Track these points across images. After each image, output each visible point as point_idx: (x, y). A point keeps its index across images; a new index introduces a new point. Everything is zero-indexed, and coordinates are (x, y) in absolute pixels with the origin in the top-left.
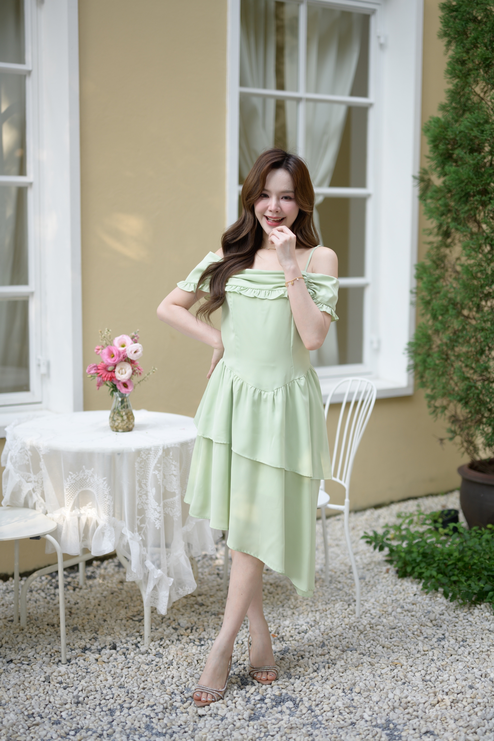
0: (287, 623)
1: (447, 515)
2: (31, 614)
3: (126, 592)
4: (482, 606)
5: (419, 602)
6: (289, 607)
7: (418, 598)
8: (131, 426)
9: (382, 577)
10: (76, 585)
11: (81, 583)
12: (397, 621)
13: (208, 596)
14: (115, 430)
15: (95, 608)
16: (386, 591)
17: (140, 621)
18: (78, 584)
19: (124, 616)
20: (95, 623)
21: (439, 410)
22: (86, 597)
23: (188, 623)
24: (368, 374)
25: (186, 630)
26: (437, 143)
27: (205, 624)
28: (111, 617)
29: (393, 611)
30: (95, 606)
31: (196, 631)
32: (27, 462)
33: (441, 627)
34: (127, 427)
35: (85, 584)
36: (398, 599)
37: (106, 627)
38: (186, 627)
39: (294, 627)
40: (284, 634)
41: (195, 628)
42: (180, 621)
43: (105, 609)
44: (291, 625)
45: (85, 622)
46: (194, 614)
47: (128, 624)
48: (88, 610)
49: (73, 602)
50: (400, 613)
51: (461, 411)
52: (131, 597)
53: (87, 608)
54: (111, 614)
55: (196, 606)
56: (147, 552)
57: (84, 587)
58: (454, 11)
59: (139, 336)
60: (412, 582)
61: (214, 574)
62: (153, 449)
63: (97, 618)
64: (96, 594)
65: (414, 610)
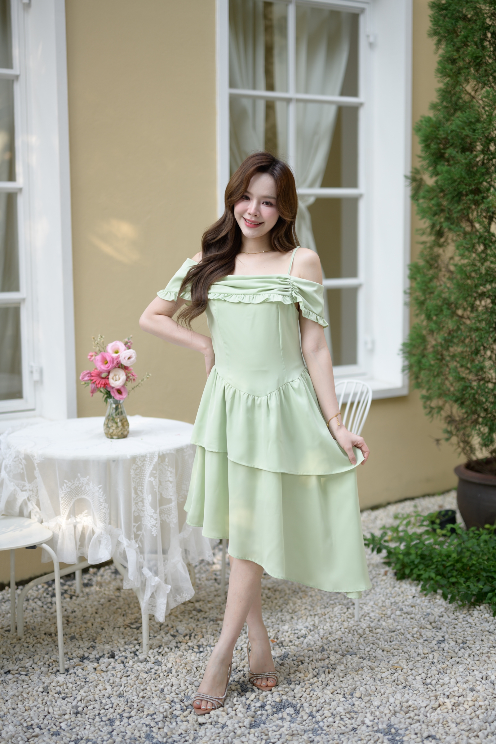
0: (286, 627)
1: (444, 516)
2: (28, 623)
3: (123, 599)
4: (482, 607)
5: (418, 605)
6: (288, 612)
7: (416, 600)
8: (125, 433)
9: (380, 579)
10: (72, 593)
11: (78, 591)
12: (396, 624)
13: (206, 601)
14: (110, 436)
15: (92, 616)
16: (385, 594)
17: (138, 628)
18: (75, 592)
19: (122, 624)
20: (93, 631)
21: (435, 411)
22: (83, 605)
23: (186, 630)
24: (363, 374)
25: (184, 636)
26: (429, 142)
27: (204, 630)
28: (109, 625)
29: (392, 614)
30: (92, 614)
31: (195, 638)
32: (22, 471)
33: (440, 629)
34: (122, 433)
35: (82, 592)
36: (397, 601)
37: (104, 635)
38: (184, 634)
39: (293, 632)
40: (283, 639)
41: (193, 635)
42: (178, 628)
43: (103, 617)
44: (290, 629)
45: (83, 630)
46: (192, 620)
47: (126, 631)
48: (85, 618)
49: (70, 610)
50: (399, 616)
51: (457, 411)
52: (129, 605)
53: (84, 616)
54: (108, 622)
55: (194, 613)
56: (144, 559)
57: (81, 595)
58: (443, 10)
59: (132, 341)
60: (410, 584)
61: (211, 579)
62: (148, 455)
63: (94, 626)
64: (93, 602)
65: (413, 612)
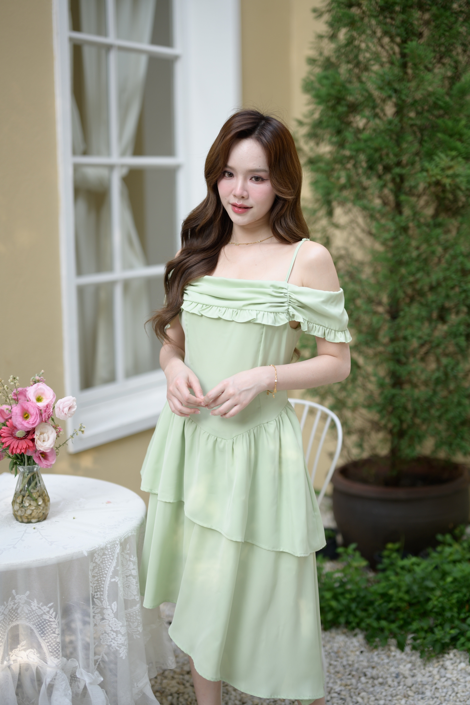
4: (451, 655)
8: (46, 513)
29: (357, 683)
33: (423, 693)
34: (43, 514)
36: (350, 662)
62: (109, 546)
65: (380, 675)
